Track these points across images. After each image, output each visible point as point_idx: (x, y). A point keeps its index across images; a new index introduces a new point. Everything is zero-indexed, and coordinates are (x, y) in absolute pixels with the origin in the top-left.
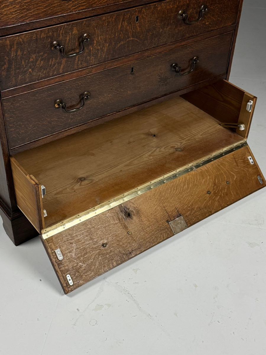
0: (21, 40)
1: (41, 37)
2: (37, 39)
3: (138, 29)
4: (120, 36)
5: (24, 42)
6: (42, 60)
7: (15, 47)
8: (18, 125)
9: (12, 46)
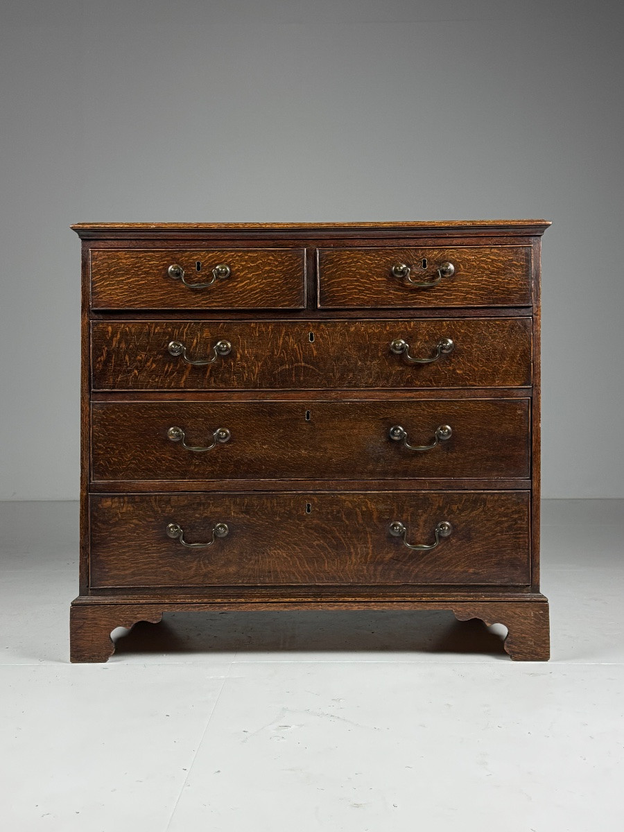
0: (127, 329)
1: (156, 331)
2: (149, 332)
3: (315, 352)
4: (282, 355)
5: (131, 332)
6: (154, 361)
7: (119, 336)
8: (109, 448)
9: (114, 334)
